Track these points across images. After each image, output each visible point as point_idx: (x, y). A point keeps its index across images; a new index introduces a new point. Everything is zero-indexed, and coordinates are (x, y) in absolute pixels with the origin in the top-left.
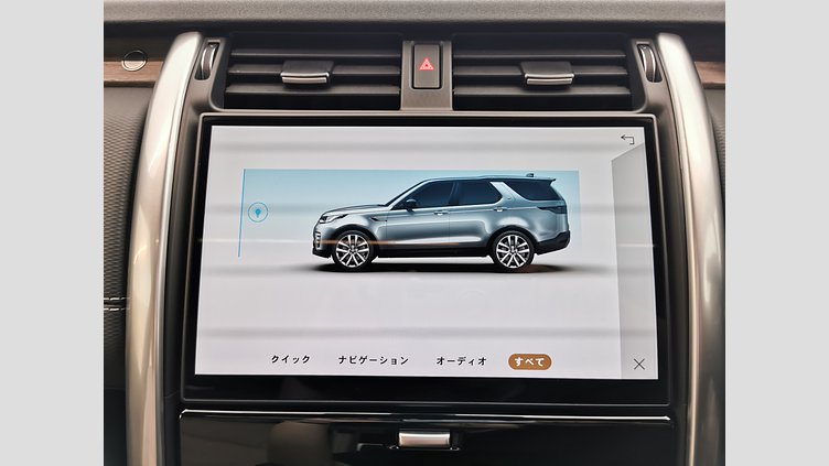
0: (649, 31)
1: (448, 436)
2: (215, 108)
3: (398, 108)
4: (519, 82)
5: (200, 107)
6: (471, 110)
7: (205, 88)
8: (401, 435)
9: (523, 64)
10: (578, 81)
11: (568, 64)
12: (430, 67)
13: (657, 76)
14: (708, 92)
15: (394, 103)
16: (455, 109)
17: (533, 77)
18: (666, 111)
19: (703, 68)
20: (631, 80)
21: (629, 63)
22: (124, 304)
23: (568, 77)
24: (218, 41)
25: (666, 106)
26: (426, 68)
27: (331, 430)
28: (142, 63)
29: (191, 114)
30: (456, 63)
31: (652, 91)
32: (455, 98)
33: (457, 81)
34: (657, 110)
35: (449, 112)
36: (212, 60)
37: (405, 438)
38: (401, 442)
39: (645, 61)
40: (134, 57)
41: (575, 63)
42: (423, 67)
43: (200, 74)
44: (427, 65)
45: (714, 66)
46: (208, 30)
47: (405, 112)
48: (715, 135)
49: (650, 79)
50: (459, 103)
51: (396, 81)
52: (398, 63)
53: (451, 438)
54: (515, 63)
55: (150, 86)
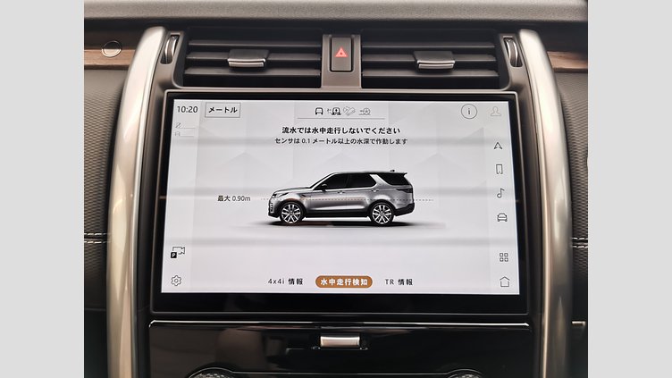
0: (513, 28)
1: (358, 338)
2: (176, 86)
3: (319, 87)
4: (413, 66)
5: (165, 85)
6: (376, 87)
7: (169, 70)
8: (322, 338)
9: (416, 53)
10: (458, 66)
11: (450, 53)
12: (344, 55)
13: (519, 62)
14: (558, 75)
15: (316, 82)
16: (363, 87)
17: (424, 63)
18: (525, 89)
19: (554, 56)
20: (499, 66)
21: (497, 52)
22: (105, 238)
23: (450, 63)
24: (179, 34)
25: (525, 86)
26: (341, 55)
27: (265, 336)
28: (118, 51)
29: (158, 90)
30: (364, 52)
31: (515, 74)
32: (364, 79)
33: (365, 66)
34: (518, 88)
35: (358, 89)
36: (174, 48)
37: (325, 340)
38: (322, 344)
39: (510, 50)
40: (111, 46)
41: (456, 52)
42: (338, 55)
43: (164, 59)
44: (342, 53)
45: (563, 55)
46: (171, 25)
47: (324, 89)
48: (562, 108)
49: (513, 65)
50: (367, 82)
51: (318, 65)
52: (319, 51)
53: (360, 341)
54: (410, 52)
55: (125, 68)
